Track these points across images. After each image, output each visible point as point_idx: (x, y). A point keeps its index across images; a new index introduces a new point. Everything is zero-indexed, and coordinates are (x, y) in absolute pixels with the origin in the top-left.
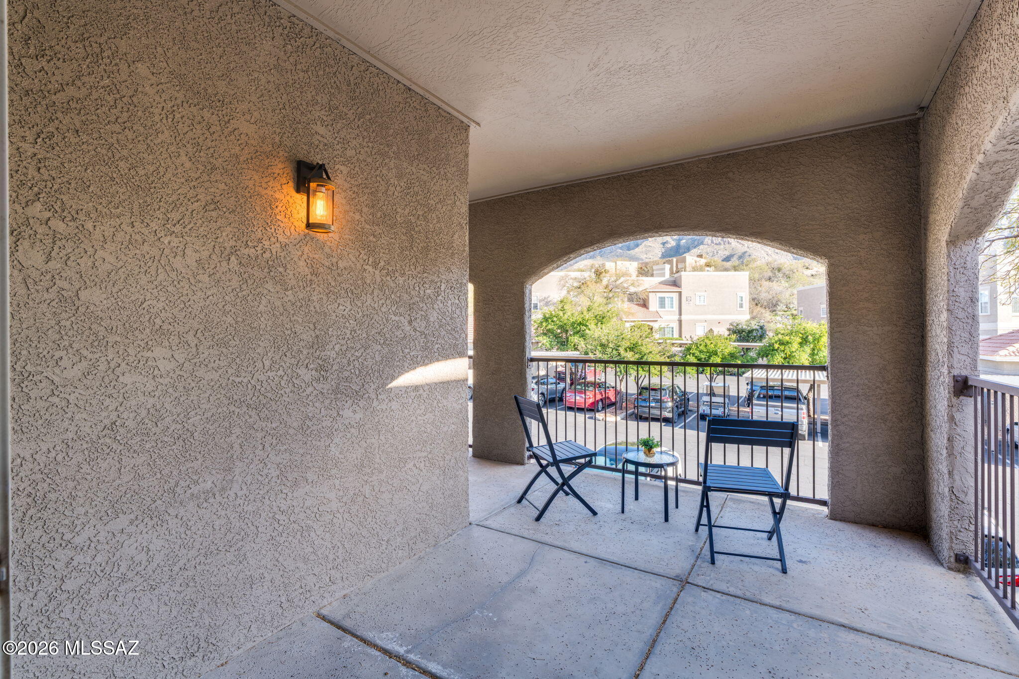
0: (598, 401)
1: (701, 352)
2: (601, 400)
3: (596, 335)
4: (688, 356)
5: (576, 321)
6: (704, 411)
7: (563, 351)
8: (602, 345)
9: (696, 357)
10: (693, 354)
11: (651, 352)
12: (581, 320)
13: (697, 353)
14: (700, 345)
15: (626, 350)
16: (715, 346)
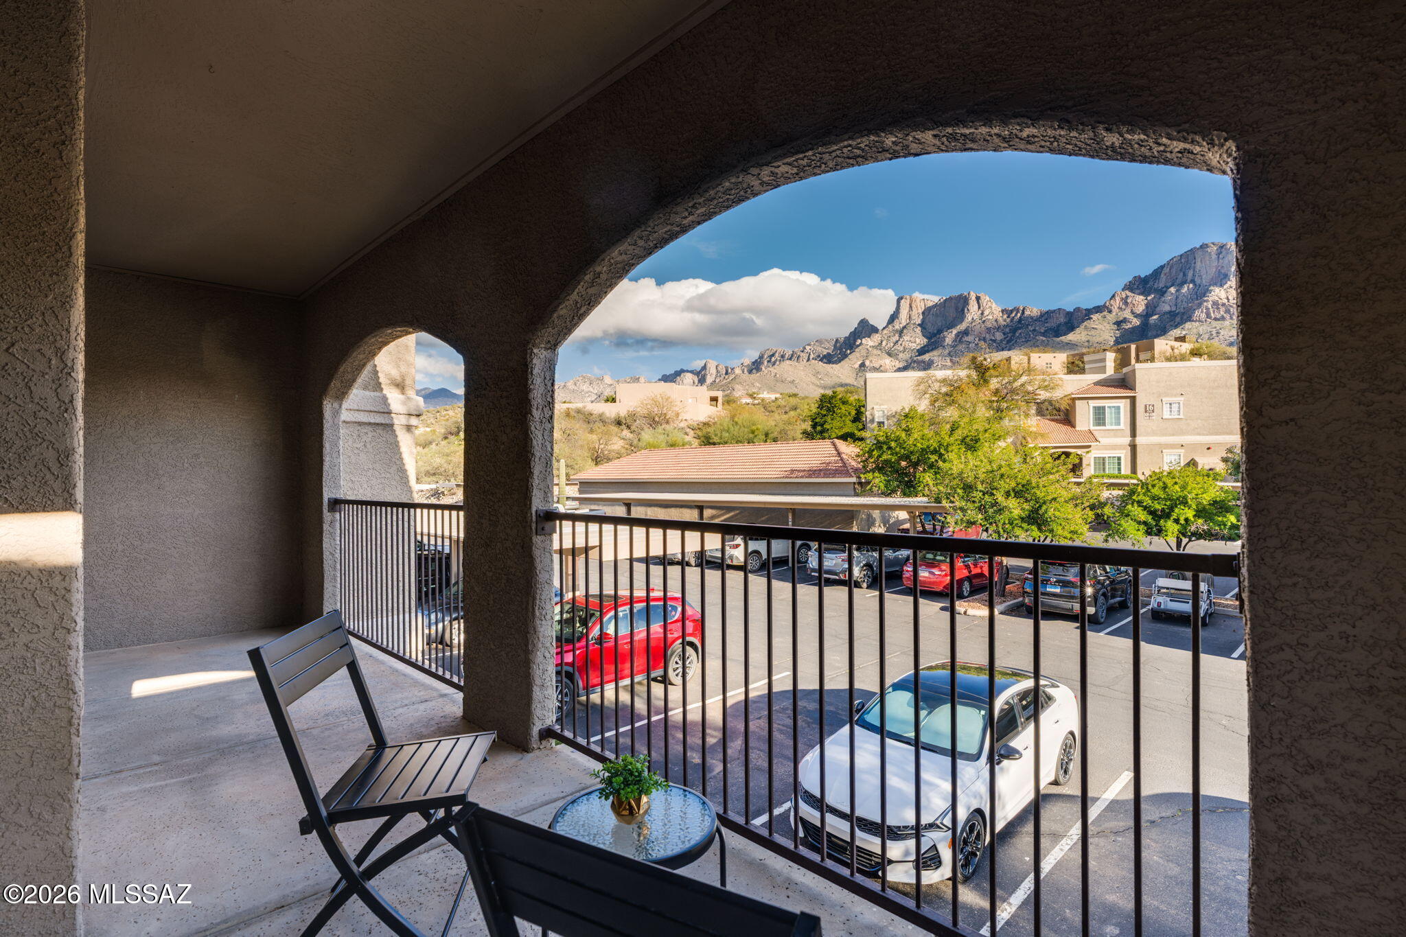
0: (960, 582)
1: (1154, 498)
2: (969, 579)
3: (955, 471)
4: (1129, 507)
5: (928, 447)
6: (1159, 604)
7: (909, 496)
8: (968, 488)
9: (1145, 508)
10: (1140, 503)
11: (1055, 499)
12: (935, 445)
13: (1147, 501)
14: (1154, 486)
15: (1008, 494)
16: (1183, 488)
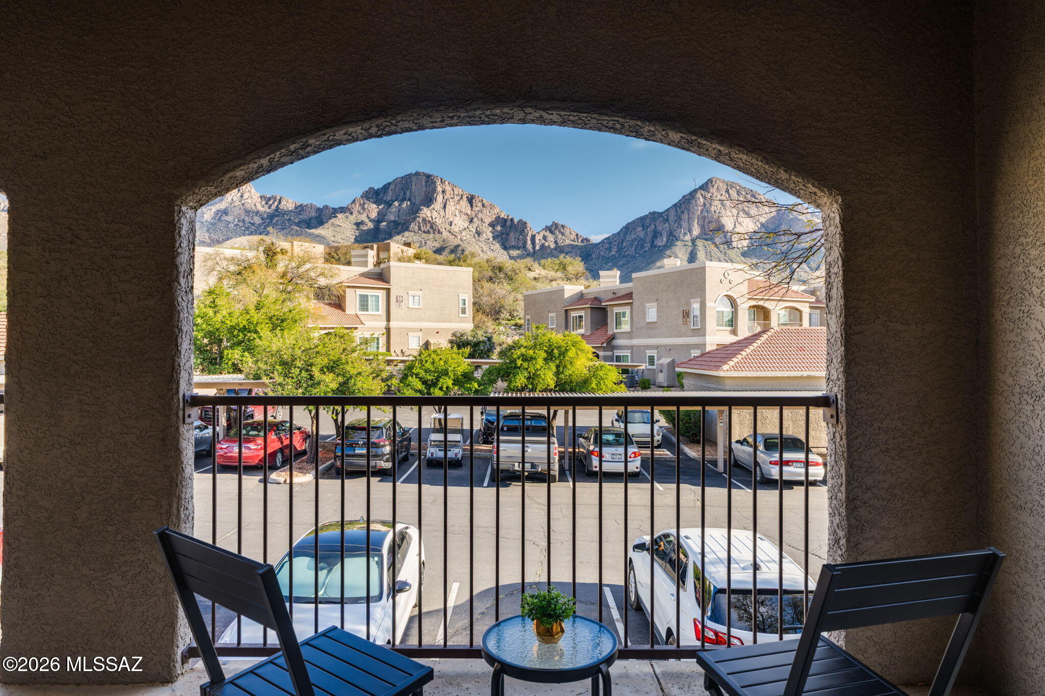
0: (273, 455)
1: (426, 371)
2: (281, 450)
3: (274, 348)
4: (410, 378)
5: (238, 324)
6: (432, 454)
7: (214, 373)
8: (284, 364)
9: (421, 379)
10: (417, 375)
11: (360, 373)
12: (245, 323)
13: (422, 374)
14: (426, 362)
15: (322, 370)
16: (446, 362)
